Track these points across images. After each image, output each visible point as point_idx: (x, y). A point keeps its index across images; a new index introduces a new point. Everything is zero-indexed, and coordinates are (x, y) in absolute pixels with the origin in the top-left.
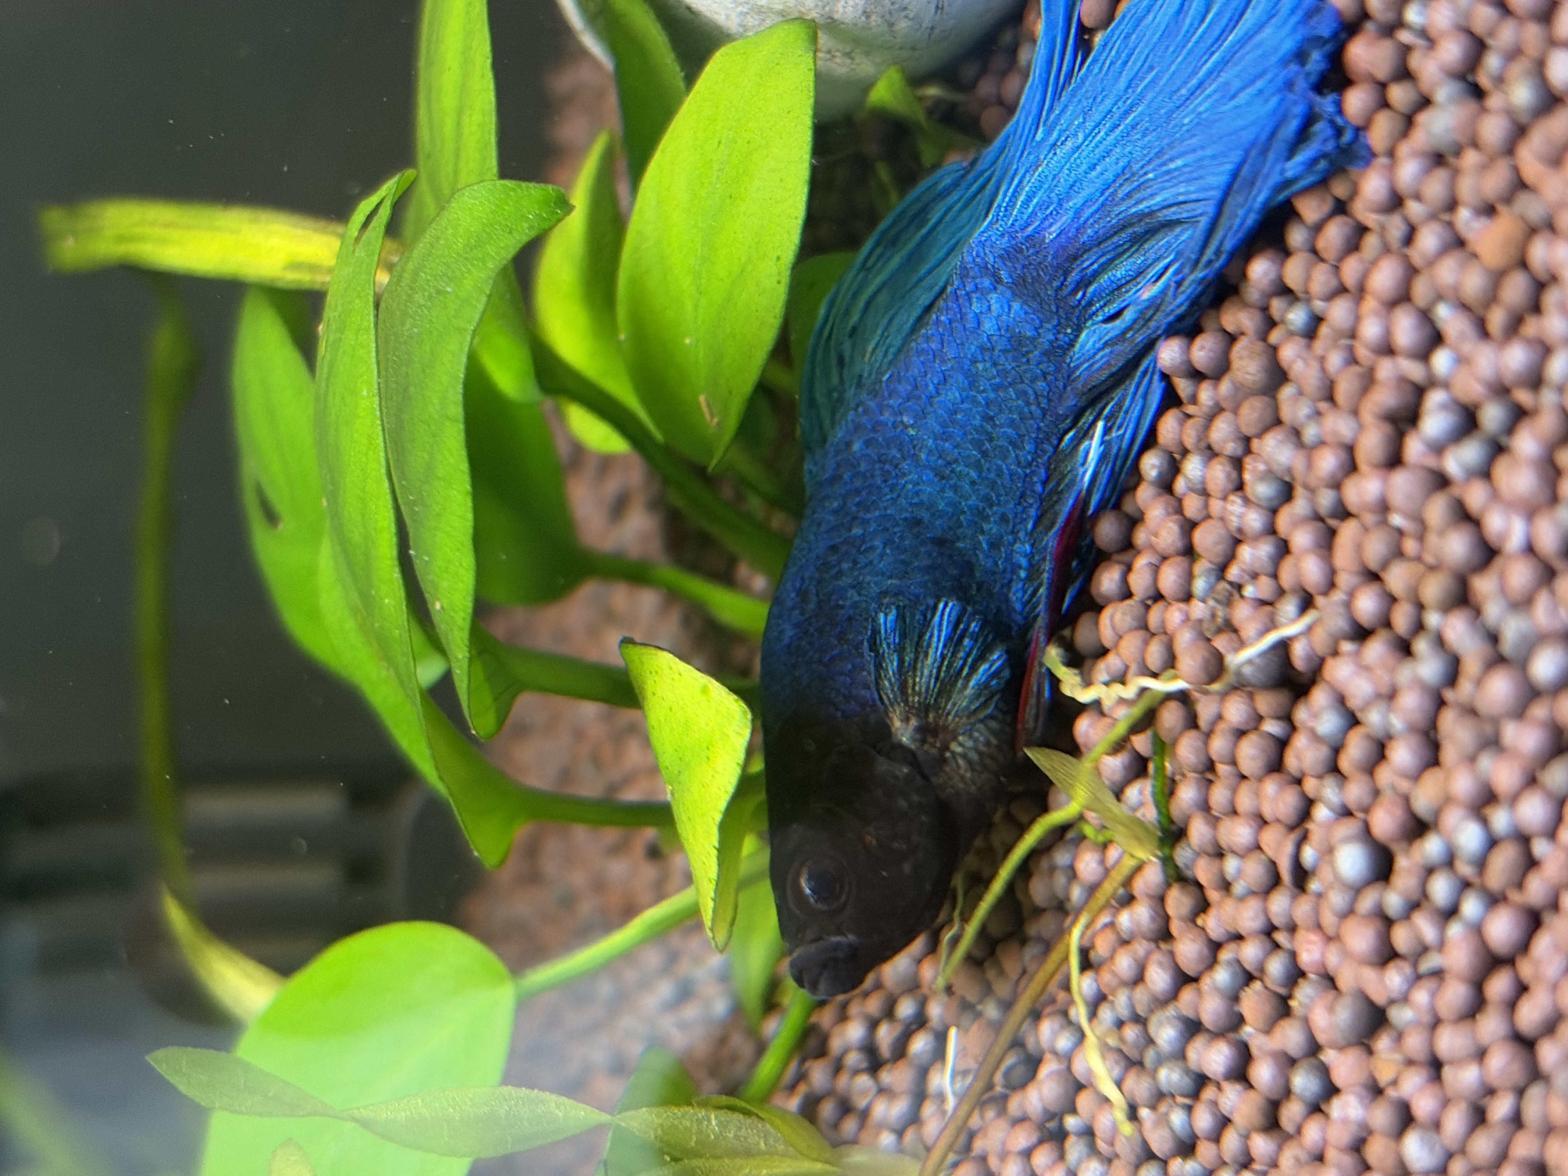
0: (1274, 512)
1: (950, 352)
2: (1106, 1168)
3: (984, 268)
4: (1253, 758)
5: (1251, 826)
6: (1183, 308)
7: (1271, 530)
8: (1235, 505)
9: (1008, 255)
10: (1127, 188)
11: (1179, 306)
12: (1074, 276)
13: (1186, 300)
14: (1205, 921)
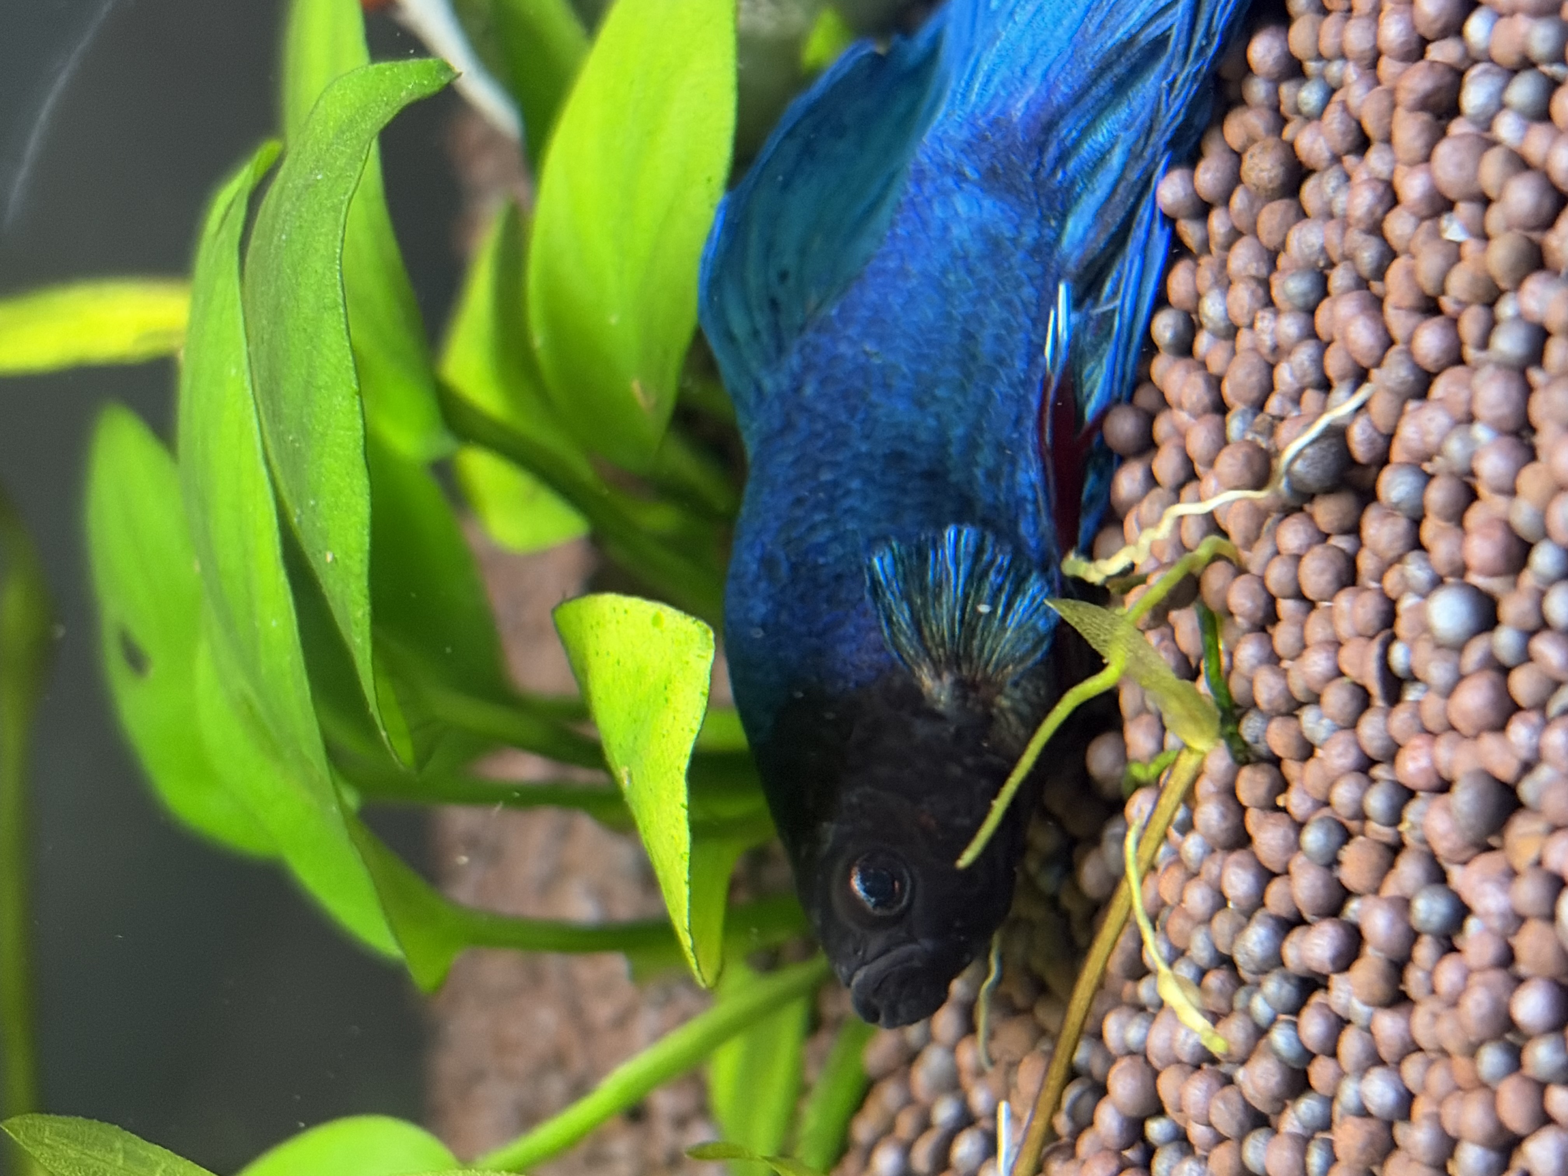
0: (1311, 311)
1: (913, 268)
2: (1203, 1167)
3: (943, 167)
4: (1322, 572)
5: (1328, 651)
6: (1180, 118)
7: (1311, 333)
8: (1265, 322)
9: (969, 148)
10: (1097, 20)
11: (1174, 118)
12: (1052, 151)
13: (1182, 106)
14: (1286, 800)
